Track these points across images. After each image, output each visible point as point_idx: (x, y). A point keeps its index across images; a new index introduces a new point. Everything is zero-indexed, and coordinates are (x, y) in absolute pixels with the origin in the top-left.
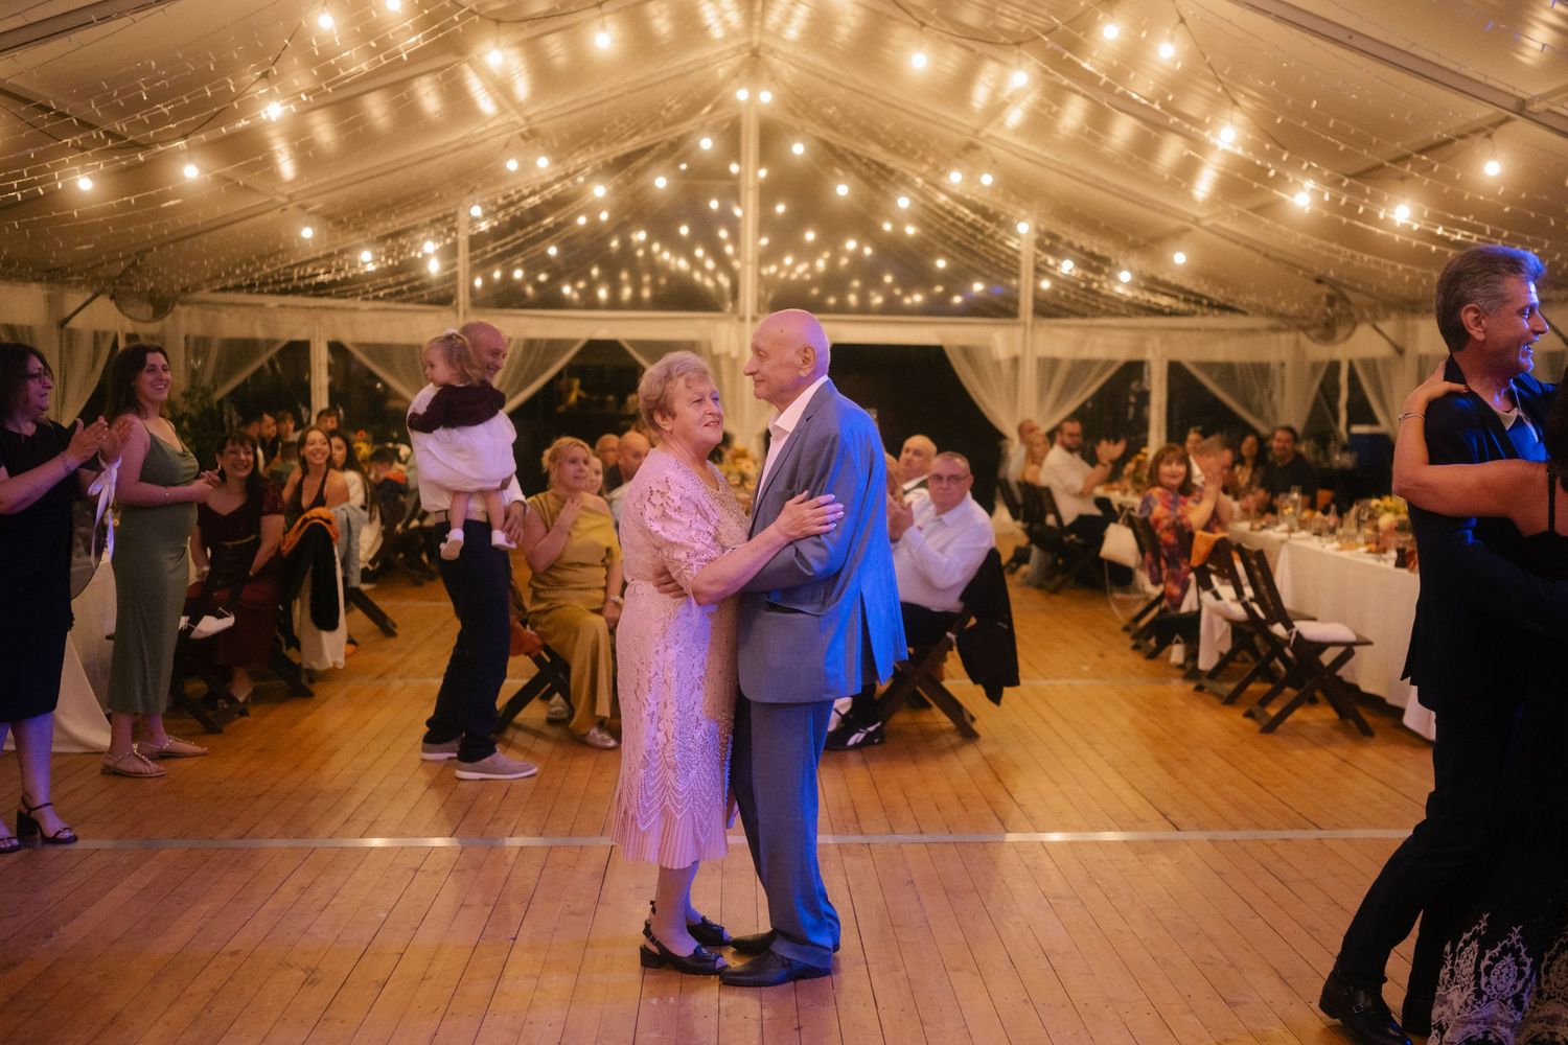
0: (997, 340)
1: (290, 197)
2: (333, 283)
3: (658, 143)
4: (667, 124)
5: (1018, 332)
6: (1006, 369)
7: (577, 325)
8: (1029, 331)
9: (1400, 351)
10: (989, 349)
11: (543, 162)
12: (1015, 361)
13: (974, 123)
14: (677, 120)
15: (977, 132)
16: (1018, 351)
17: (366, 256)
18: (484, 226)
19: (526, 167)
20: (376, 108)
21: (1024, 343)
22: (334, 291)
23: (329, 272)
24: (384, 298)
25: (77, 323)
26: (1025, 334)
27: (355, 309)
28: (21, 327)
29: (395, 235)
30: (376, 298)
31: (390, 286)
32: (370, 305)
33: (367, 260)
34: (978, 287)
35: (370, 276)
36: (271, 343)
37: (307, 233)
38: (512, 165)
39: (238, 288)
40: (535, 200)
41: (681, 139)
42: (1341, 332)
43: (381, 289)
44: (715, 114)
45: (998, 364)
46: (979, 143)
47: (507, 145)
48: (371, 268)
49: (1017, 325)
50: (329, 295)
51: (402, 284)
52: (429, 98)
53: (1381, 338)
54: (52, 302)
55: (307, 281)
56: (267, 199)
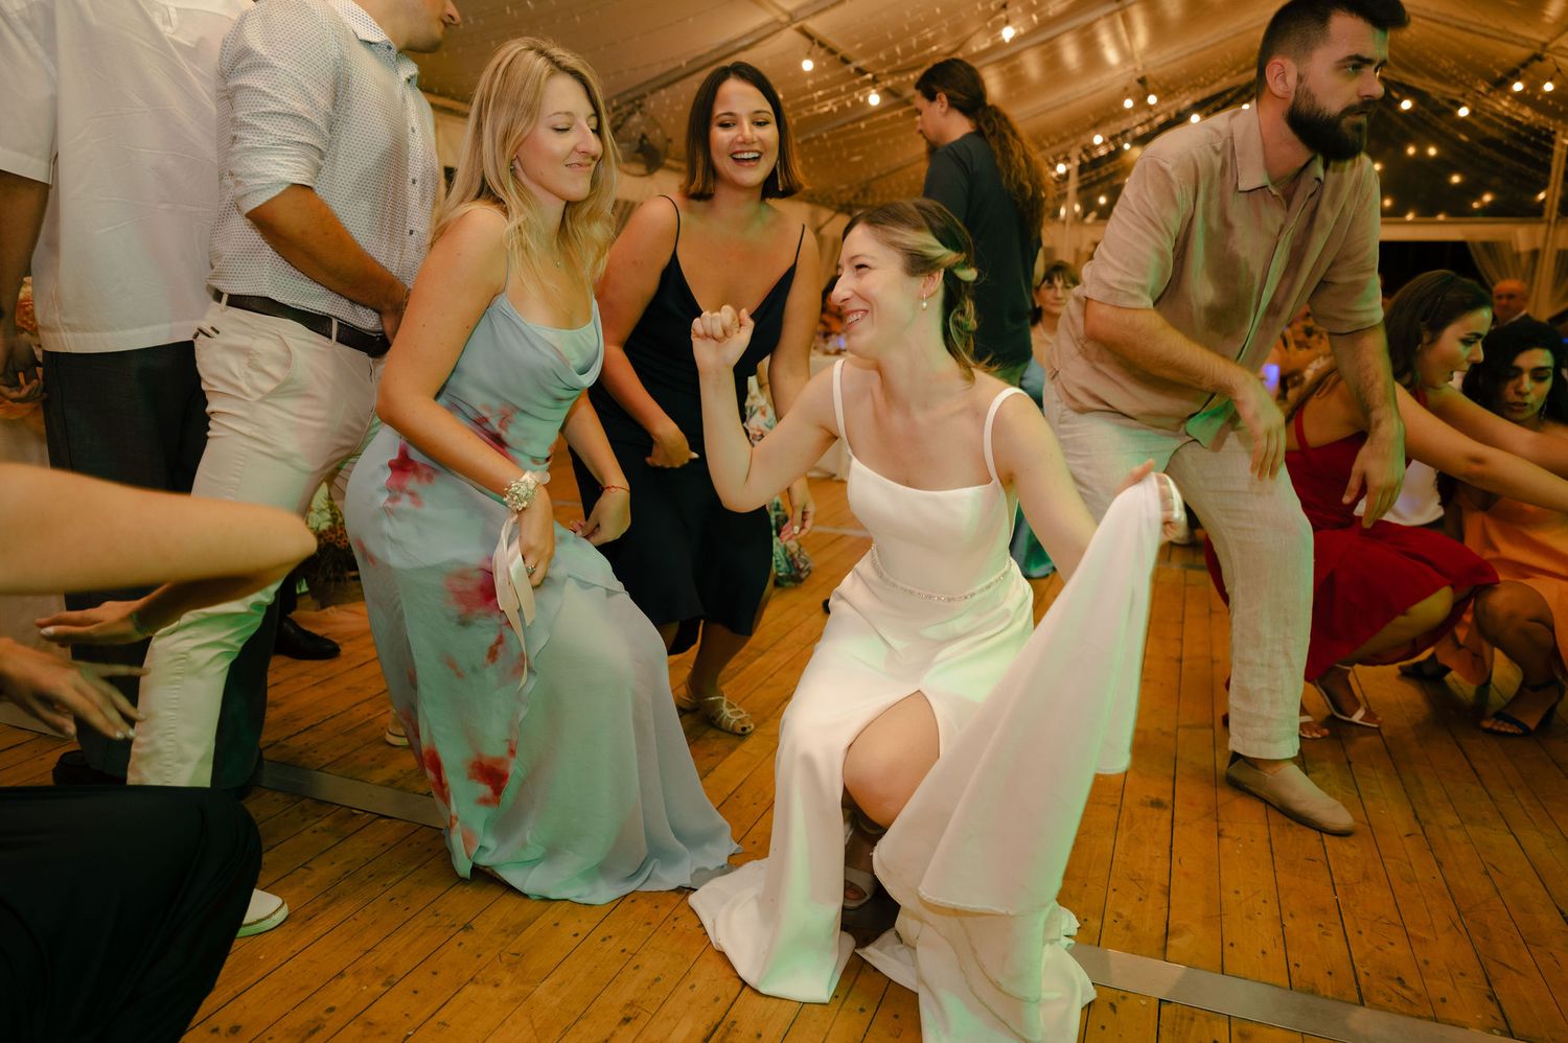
0: (1521, 236)
5: (1541, 229)
6: (1524, 260)
8: (1552, 229)
10: (1510, 243)
11: (1152, 100)
12: (1535, 254)
13: (1543, 38)
15: (1545, 45)
16: (1539, 244)
18: (1103, 152)
21: (1546, 239)
25: (825, 231)
26: (1548, 231)
34: (1487, 198)
38: (1128, 104)
45: (1518, 255)
46: (1546, 55)
47: (1126, 89)
49: (1542, 222)
52: (1070, 54)
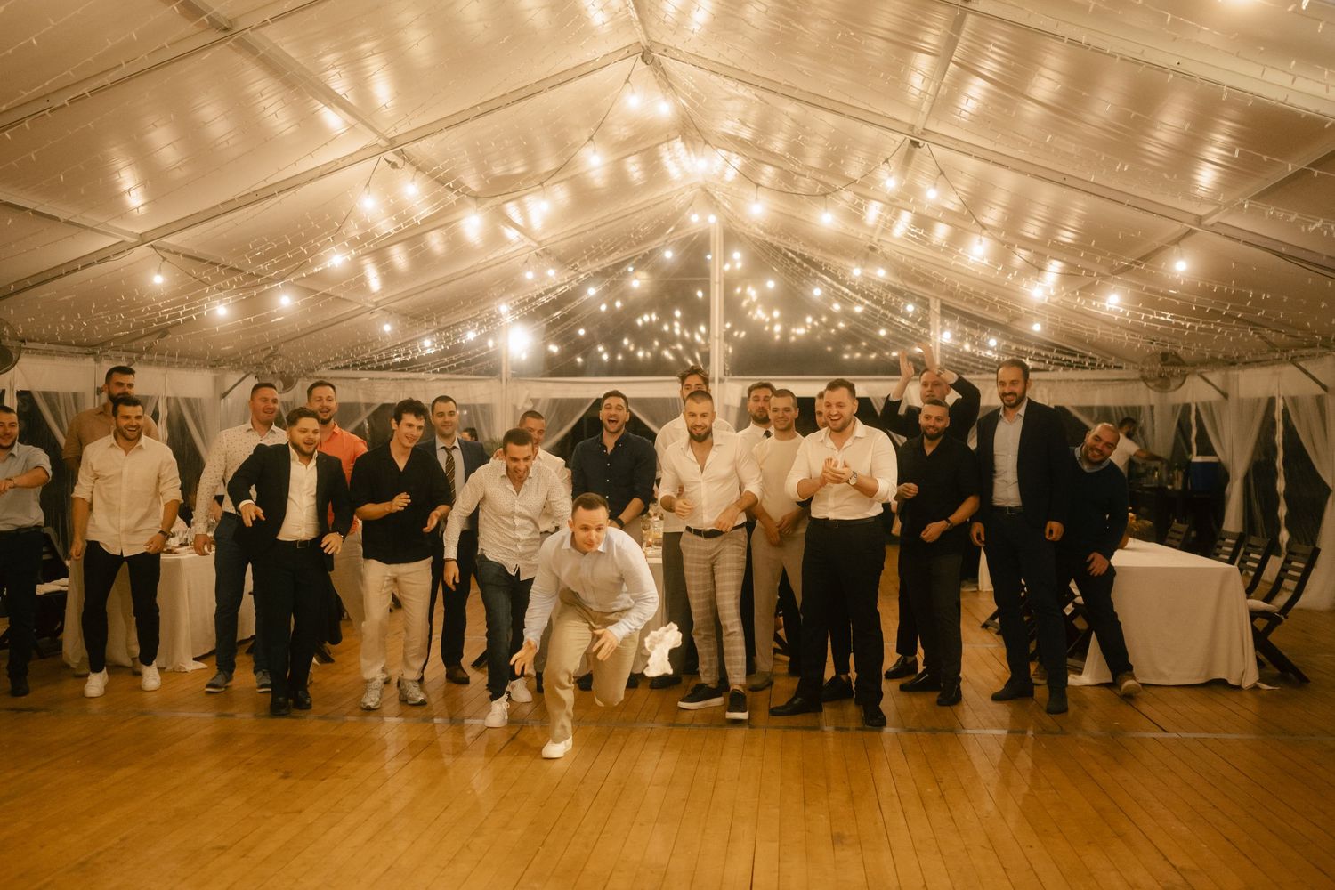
1: (377, 304)
2: (404, 363)
3: (637, 256)
4: (639, 243)
7: (586, 387)
9: (1225, 395)
11: (551, 272)
14: (648, 239)
17: (427, 343)
19: (541, 276)
20: (436, 241)
22: (406, 368)
23: (399, 356)
24: (442, 371)
27: (424, 380)
28: (195, 399)
29: (447, 328)
30: (435, 372)
31: (446, 364)
32: (434, 377)
33: (428, 346)
35: (430, 357)
36: (368, 406)
37: (387, 328)
38: (529, 275)
39: (346, 367)
40: (545, 300)
41: (652, 252)
42: (1174, 383)
43: (439, 366)
44: (674, 235)
47: (526, 262)
48: (430, 351)
50: (404, 371)
51: (453, 362)
53: (1210, 387)
54: (217, 381)
55: (386, 362)
56: (359, 306)
